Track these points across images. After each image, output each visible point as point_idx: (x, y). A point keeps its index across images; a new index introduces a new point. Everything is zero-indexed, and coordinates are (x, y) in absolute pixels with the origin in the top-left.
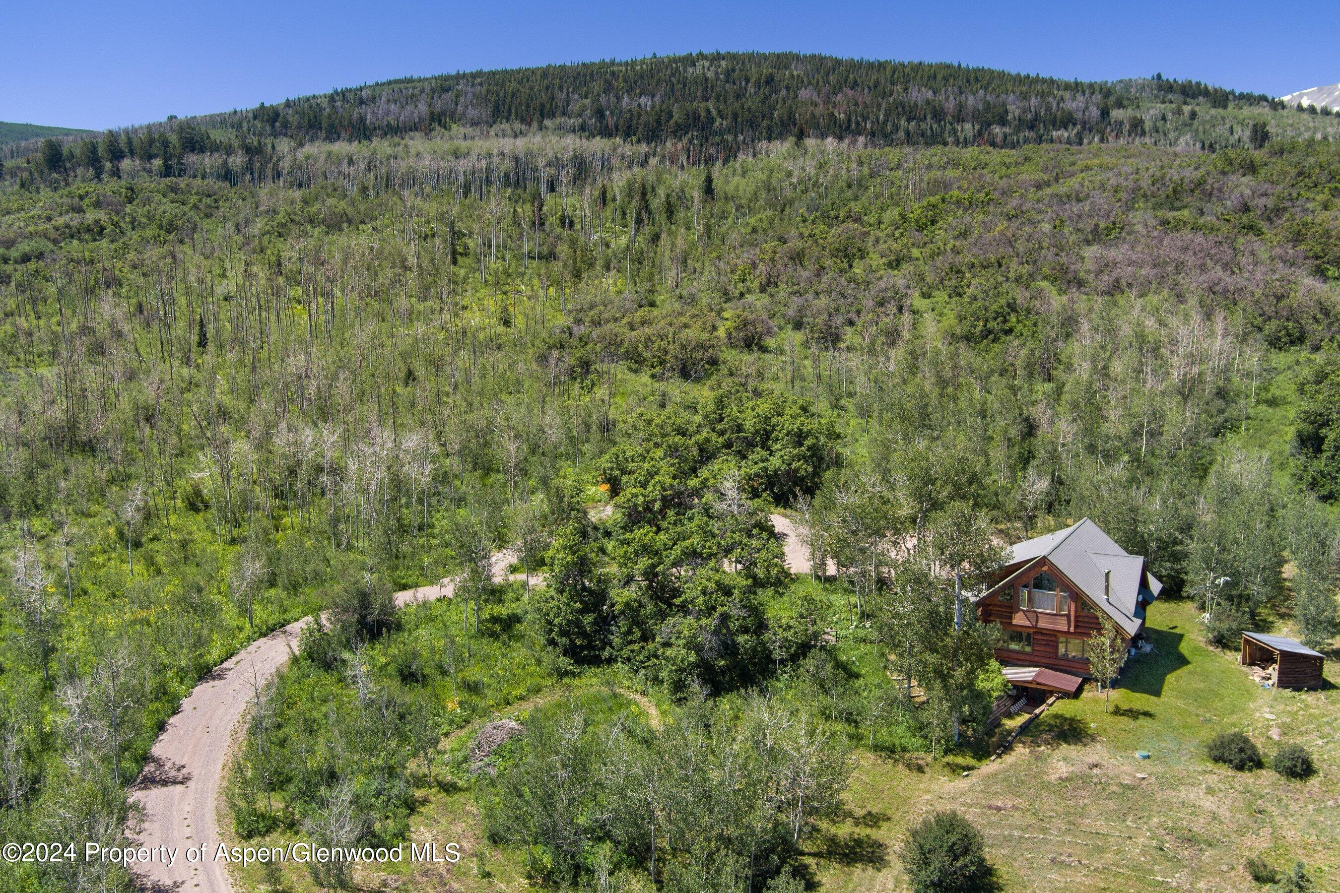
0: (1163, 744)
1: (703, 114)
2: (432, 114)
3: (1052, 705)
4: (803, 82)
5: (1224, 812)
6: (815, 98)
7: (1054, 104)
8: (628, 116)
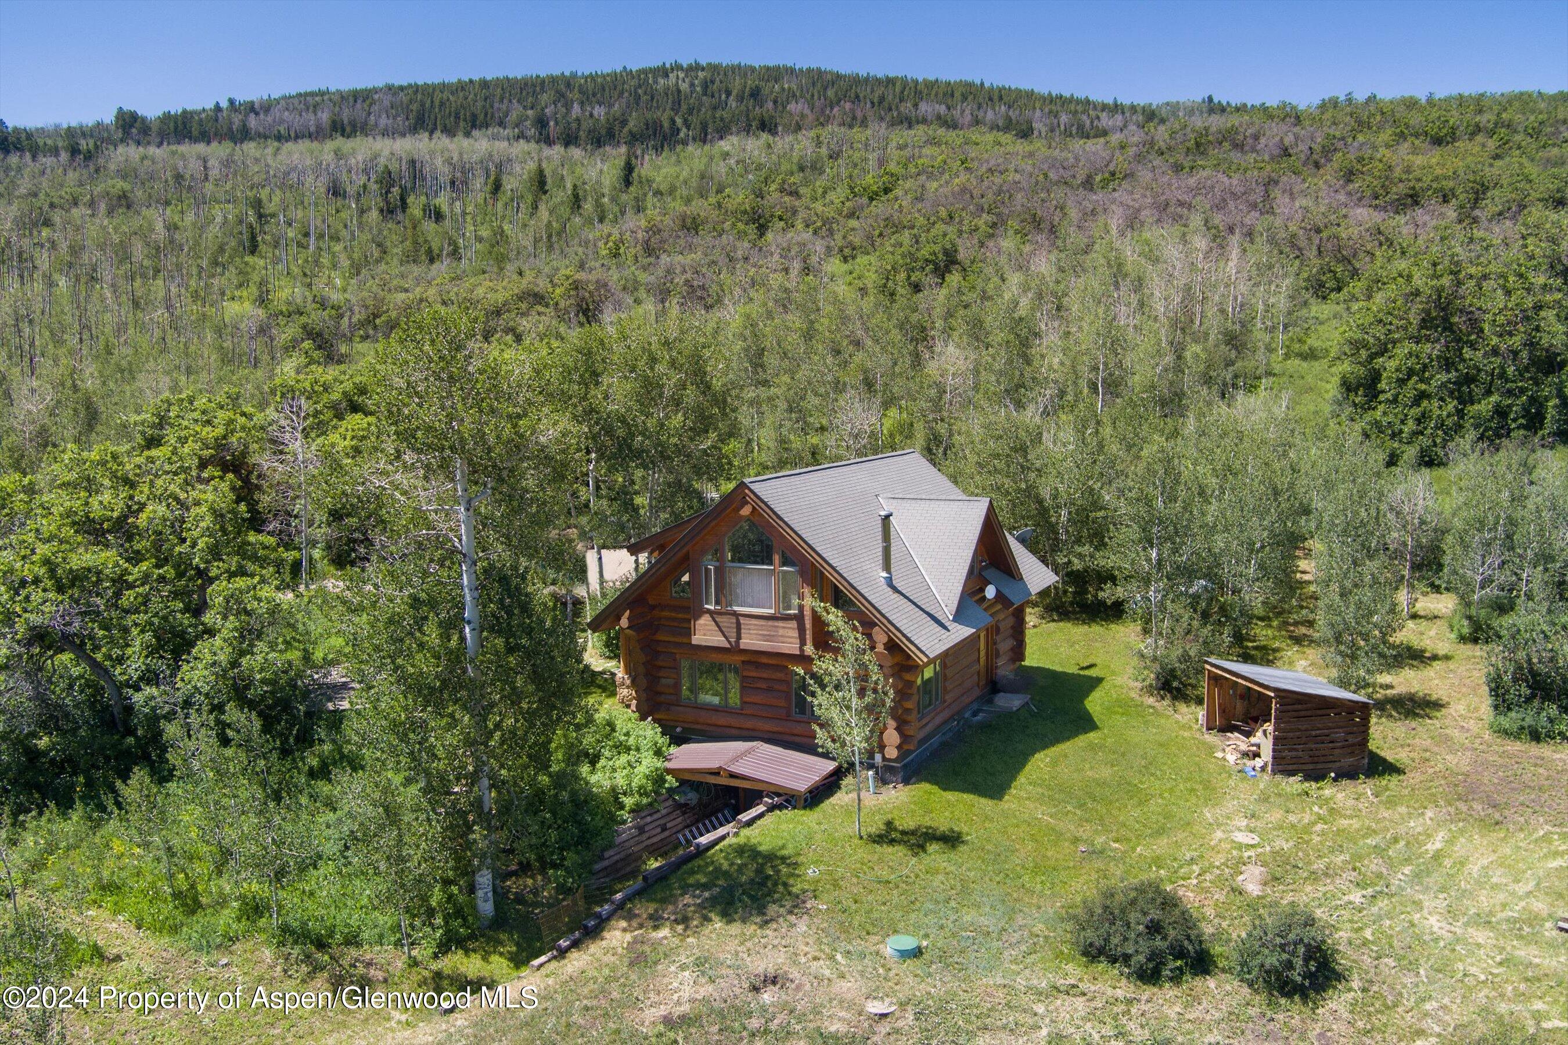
0: (967, 916)
1: (666, 124)
2: (334, 122)
3: (750, 823)
4: (794, 95)
6: (807, 111)
7: (1088, 122)
8: (574, 125)
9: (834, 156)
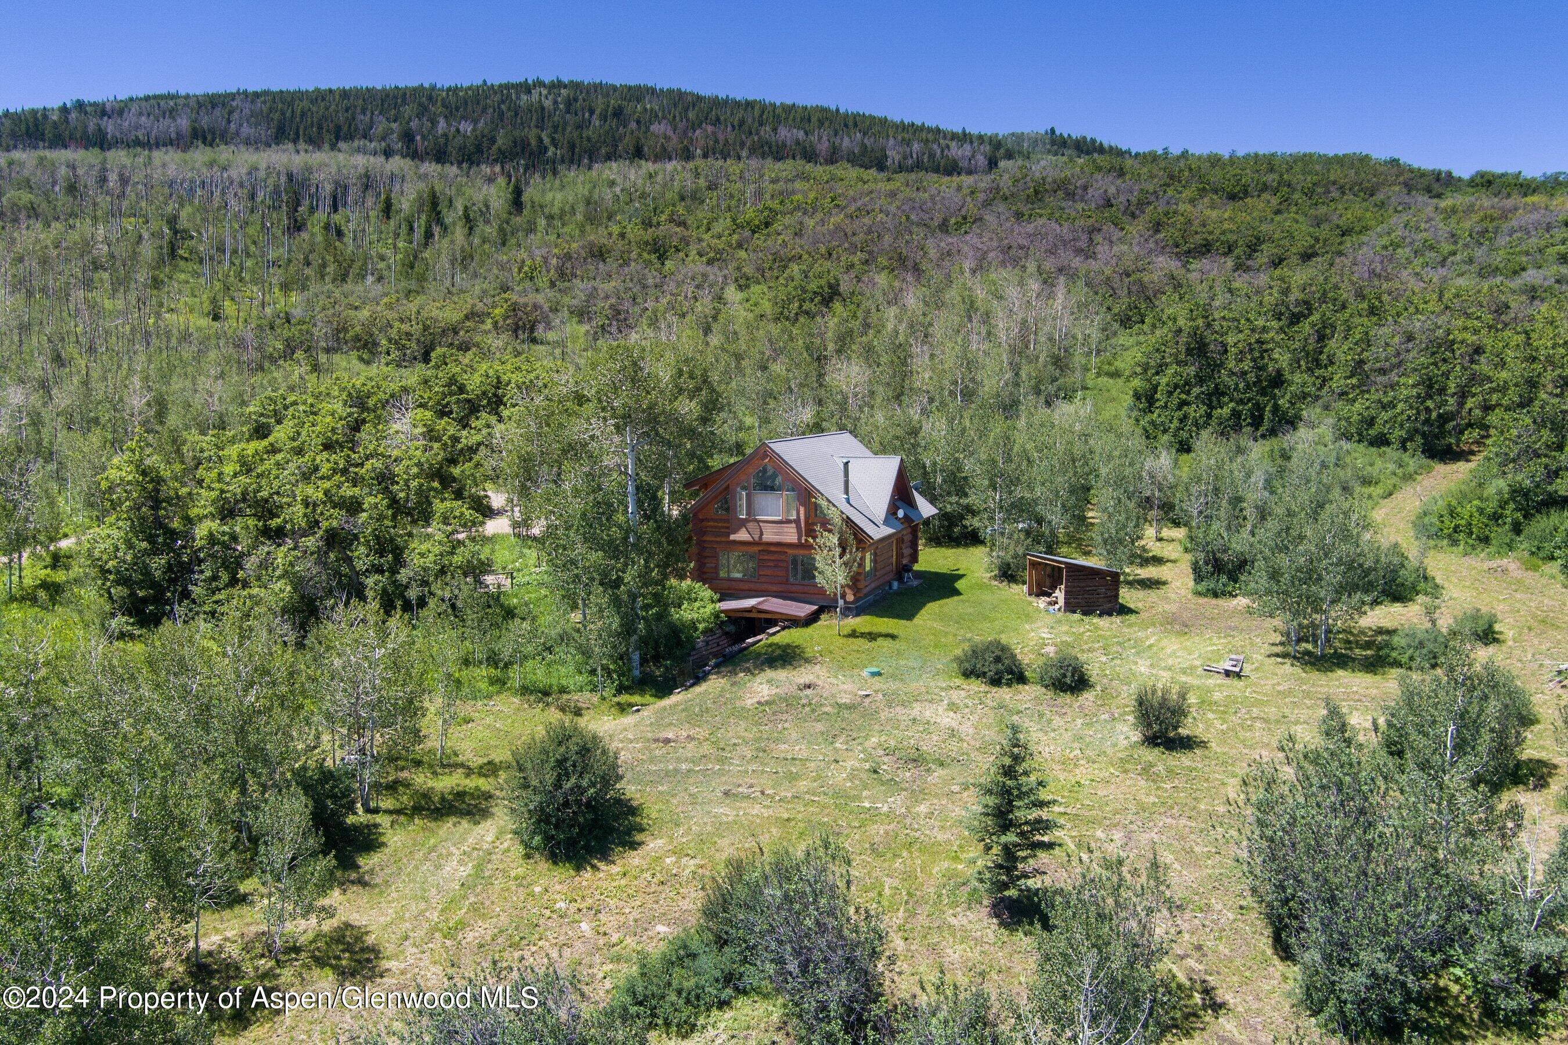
0: (902, 663)
1: (533, 142)
2: (194, 129)
3: (774, 634)
4: (657, 116)
5: (967, 729)
6: (670, 133)
7: (939, 151)
8: (442, 141)
9: (712, 187)
